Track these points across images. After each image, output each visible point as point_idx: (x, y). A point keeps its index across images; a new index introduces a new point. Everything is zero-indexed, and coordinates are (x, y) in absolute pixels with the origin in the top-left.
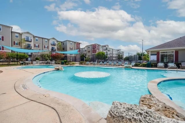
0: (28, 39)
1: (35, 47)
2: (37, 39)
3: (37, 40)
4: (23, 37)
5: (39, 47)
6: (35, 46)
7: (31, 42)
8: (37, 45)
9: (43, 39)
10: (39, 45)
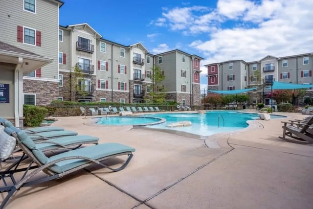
0: (269, 67)
1: (281, 78)
2: (285, 62)
3: (285, 65)
4: (263, 66)
5: (289, 77)
6: (281, 76)
7: (273, 71)
8: (285, 74)
9: (298, 59)
10: (289, 74)
